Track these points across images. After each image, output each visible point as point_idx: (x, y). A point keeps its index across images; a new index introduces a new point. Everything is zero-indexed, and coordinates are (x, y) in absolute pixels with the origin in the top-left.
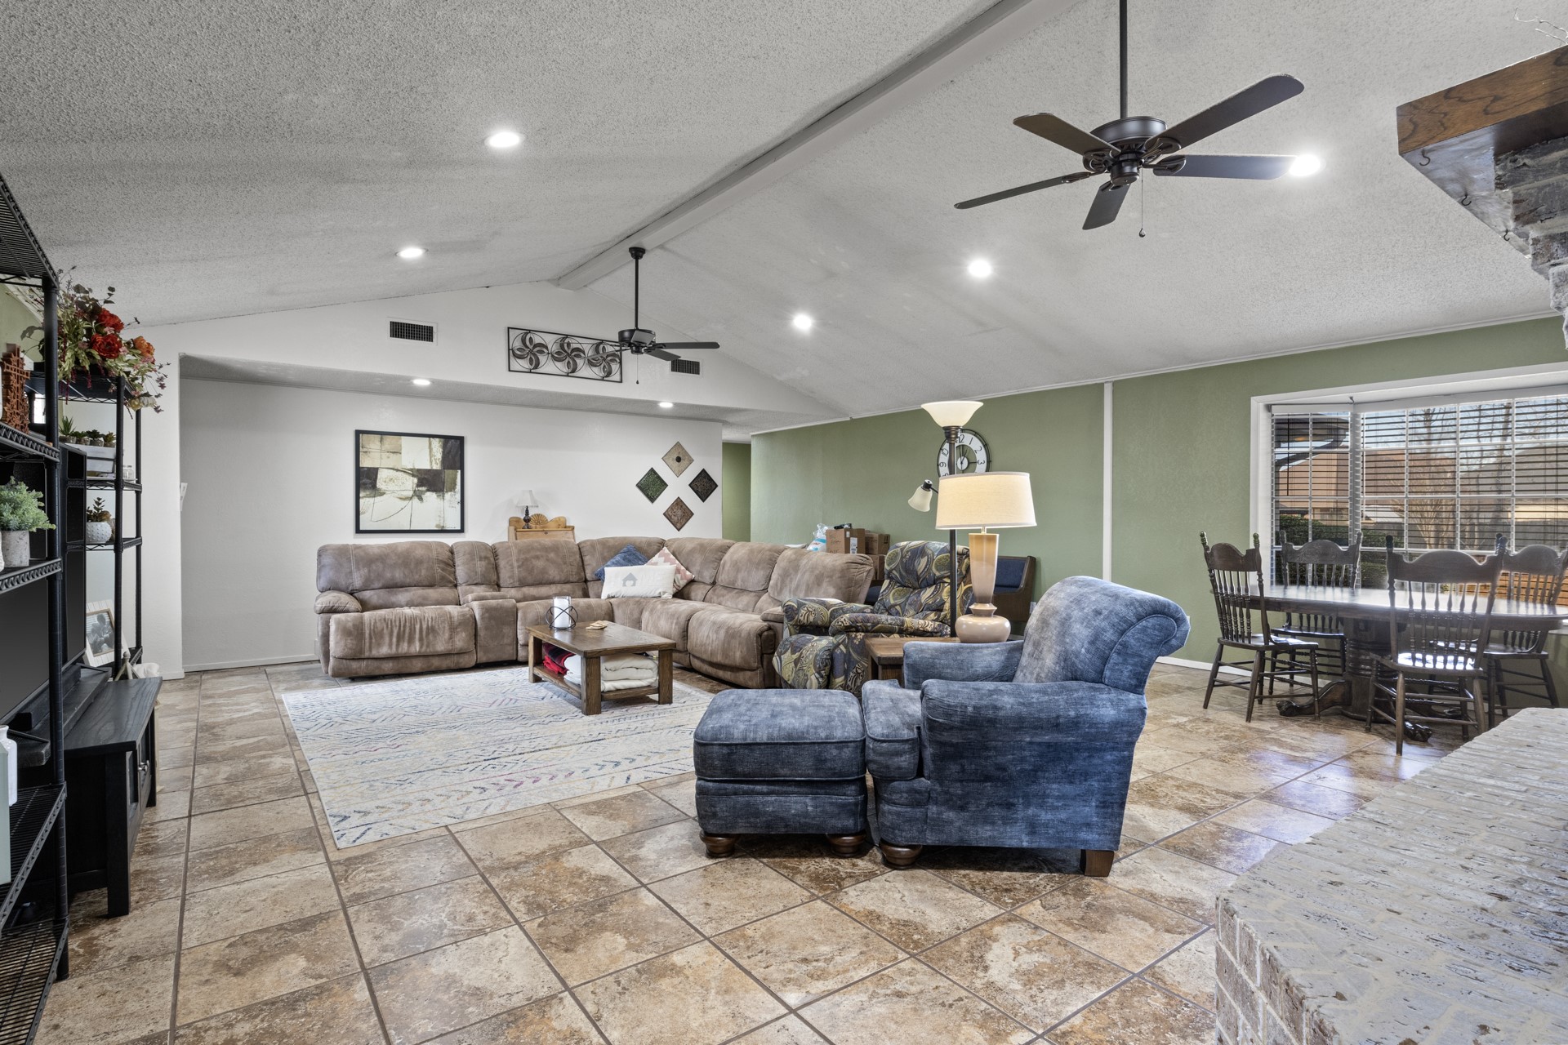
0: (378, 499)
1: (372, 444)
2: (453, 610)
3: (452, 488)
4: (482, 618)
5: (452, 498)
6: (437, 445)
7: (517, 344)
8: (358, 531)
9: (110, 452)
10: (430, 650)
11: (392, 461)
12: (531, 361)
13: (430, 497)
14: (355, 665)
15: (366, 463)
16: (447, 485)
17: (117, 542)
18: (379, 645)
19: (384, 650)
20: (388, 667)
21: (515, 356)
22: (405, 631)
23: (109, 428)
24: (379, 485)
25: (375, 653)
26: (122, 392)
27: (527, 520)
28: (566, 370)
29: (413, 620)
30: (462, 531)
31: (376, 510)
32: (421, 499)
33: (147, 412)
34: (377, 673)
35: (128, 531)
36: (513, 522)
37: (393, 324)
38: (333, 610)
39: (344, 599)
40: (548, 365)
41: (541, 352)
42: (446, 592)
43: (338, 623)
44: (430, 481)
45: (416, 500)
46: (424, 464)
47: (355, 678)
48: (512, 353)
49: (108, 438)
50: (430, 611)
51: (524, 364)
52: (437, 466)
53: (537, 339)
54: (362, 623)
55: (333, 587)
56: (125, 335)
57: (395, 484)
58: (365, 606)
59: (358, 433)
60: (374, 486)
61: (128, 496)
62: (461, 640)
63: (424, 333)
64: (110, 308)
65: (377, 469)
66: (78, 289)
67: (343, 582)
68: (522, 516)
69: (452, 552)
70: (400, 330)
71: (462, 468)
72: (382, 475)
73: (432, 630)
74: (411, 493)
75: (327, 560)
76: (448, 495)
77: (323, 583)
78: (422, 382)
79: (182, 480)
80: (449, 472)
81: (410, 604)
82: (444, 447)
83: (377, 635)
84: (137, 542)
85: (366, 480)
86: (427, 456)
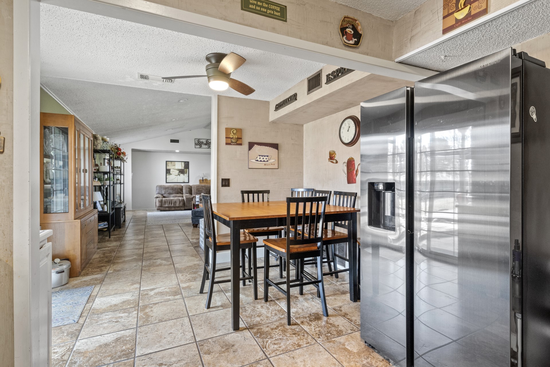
0: (170, 176)
1: (169, 164)
2: (180, 198)
3: (186, 173)
4: (186, 200)
5: (186, 175)
6: (183, 163)
7: (197, 142)
8: (166, 182)
9: (120, 169)
10: (175, 206)
11: (173, 167)
12: (200, 146)
13: (182, 175)
14: (161, 208)
15: (168, 168)
16: (185, 172)
17: (120, 183)
18: (165, 204)
19: (166, 205)
20: (167, 209)
21: (196, 145)
22: (171, 202)
23: (119, 166)
24: (171, 173)
25: (164, 206)
26: (122, 160)
27: (203, 180)
28: (208, 147)
29: (172, 200)
30: (188, 182)
31: (171, 178)
32: (179, 175)
33: (125, 163)
34: (165, 210)
35: (122, 182)
36: (200, 180)
37: (171, 140)
38: (157, 198)
39: (160, 195)
40: (203, 146)
41: (202, 144)
42: (181, 195)
43: (158, 200)
44: (182, 172)
45: (178, 176)
46: (180, 168)
47: (161, 211)
48: (196, 144)
49: (119, 167)
50: (176, 198)
51: (198, 146)
52: (183, 168)
53: (201, 141)
54: (162, 200)
55: (159, 193)
56: (122, 151)
57: (174, 172)
58: (164, 197)
59: (166, 161)
60: (170, 173)
61: (122, 176)
62: (181, 204)
63: (177, 141)
64: (120, 148)
65: (170, 169)
66: (115, 144)
67: (160, 193)
68: (202, 179)
69: (182, 187)
70: (172, 141)
71: (189, 169)
72: (171, 170)
73: (175, 202)
74: (177, 174)
75: (158, 188)
76: (185, 175)
77: (157, 193)
78: (177, 151)
79: (132, 172)
80: (185, 169)
81: (173, 197)
82: (185, 164)
83: (165, 202)
84: (124, 184)
85: (168, 171)
86: (181, 166)
